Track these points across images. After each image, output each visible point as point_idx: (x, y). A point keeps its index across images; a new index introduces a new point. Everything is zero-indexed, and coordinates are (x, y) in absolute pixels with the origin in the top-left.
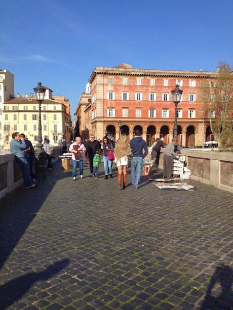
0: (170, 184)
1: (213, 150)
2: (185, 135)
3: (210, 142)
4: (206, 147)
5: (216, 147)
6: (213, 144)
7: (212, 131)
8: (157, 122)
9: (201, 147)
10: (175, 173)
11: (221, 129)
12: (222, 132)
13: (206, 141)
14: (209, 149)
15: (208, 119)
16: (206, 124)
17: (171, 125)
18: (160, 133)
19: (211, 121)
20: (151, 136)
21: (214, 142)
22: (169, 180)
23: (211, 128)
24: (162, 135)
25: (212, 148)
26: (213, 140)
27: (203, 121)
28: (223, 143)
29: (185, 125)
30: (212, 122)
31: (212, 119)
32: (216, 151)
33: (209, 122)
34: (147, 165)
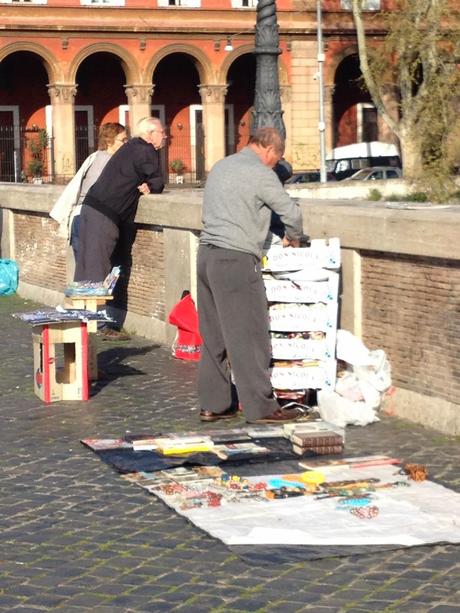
0: (273, 481)
1: (376, 196)
2: (220, 108)
3: (359, 150)
4: (336, 177)
5: (391, 175)
6: (373, 161)
7: (369, 83)
8: (51, 31)
9: (314, 177)
10: (282, 379)
11: (419, 74)
12: (423, 91)
13: (337, 142)
14: (358, 190)
15: (342, 13)
16: (335, 43)
17: (136, 53)
18: (79, 100)
19: (360, 26)
20: (25, 115)
21: (380, 149)
22: (251, 439)
23: (364, 66)
24: (90, 109)
25: (375, 185)
26: (371, 134)
27: (319, 25)
28: (431, 152)
29: (218, 48)
30: (369, 34)
31: (365, 14)
32: (393, 199)
33: (353, 33)
34: (62, 325)
